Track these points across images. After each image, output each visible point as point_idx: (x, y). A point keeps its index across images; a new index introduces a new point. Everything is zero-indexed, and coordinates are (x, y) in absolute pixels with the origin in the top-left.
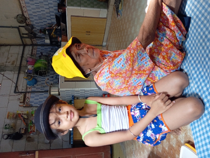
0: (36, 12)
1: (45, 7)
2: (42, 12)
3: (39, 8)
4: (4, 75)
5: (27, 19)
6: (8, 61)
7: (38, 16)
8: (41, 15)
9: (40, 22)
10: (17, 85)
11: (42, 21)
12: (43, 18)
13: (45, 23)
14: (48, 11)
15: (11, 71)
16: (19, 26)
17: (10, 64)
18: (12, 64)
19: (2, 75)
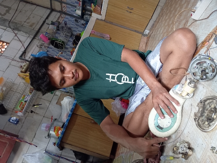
4: (16, 35)
6: (28, 21)
10: (27, 50)
15: (26, 33)
17: (28, 24)
18: (30, 26)
19: (15, 35)
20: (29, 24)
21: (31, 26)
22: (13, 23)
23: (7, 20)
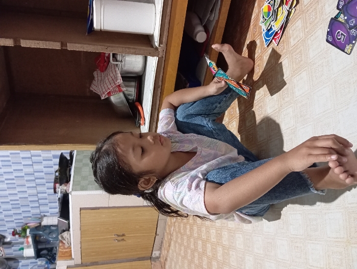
0: (7, 196)
1: (27, 185)
2: (20, 195)
3: (15, 188)
7: (11, 202)
8: (18, 200)
9: (14, 214)
11: (20, 212)
12: (21, 206)
13: (27, 215)
14: (34, 191)
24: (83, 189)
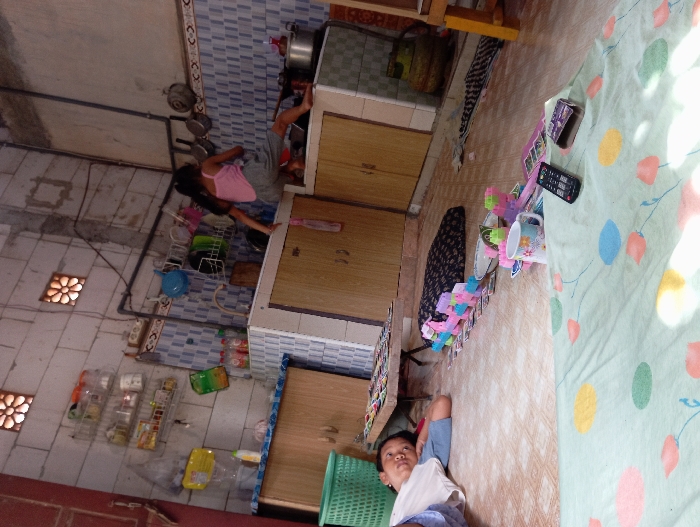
0: (227, 85)
1: (255, 73)
2: (244, 87)
3: (238, 74)
4: (99, 253)
5: (199, 100)
6: (122, 212)
7: (231, 96)
8: (239, 94)
9: (232, 114)
10: (133, 288)
11: (241, 112)
12: (244, 104)
14: (261, 85)
15: (123, 244)
16: (173, 117)
17: (123, 222)
18: (128, 225)
19: (94, 253)
20: (126, 221)
21: (132, 224)
22: (84, 222)
23: (68, 217)
24: (332, 84)
